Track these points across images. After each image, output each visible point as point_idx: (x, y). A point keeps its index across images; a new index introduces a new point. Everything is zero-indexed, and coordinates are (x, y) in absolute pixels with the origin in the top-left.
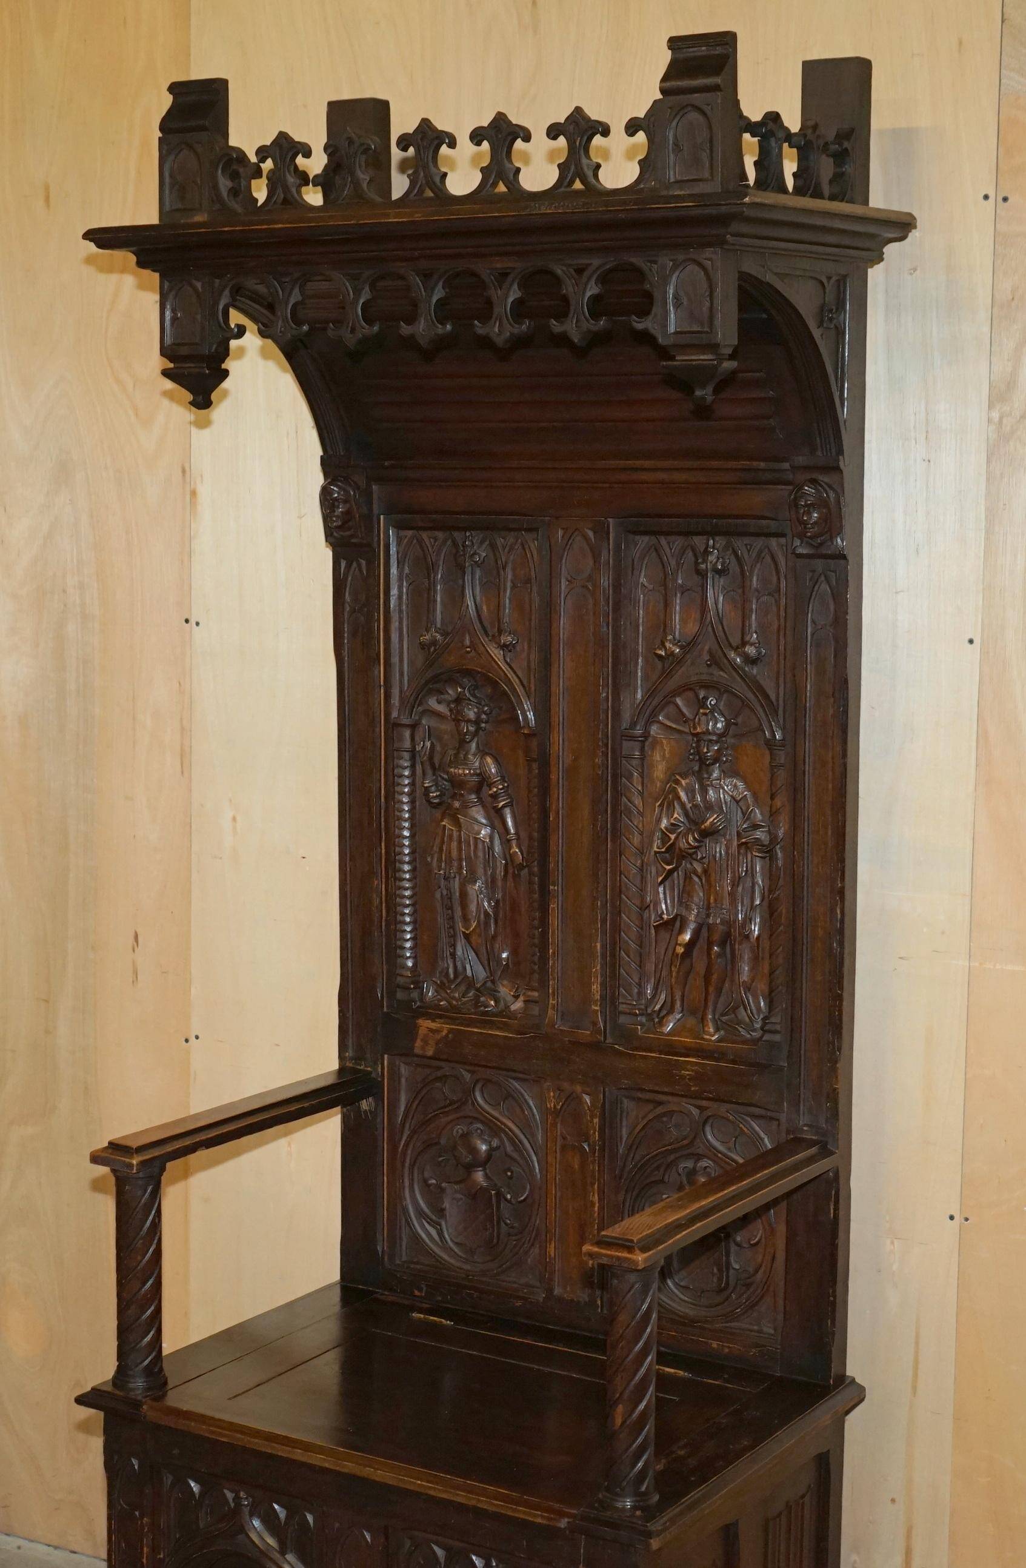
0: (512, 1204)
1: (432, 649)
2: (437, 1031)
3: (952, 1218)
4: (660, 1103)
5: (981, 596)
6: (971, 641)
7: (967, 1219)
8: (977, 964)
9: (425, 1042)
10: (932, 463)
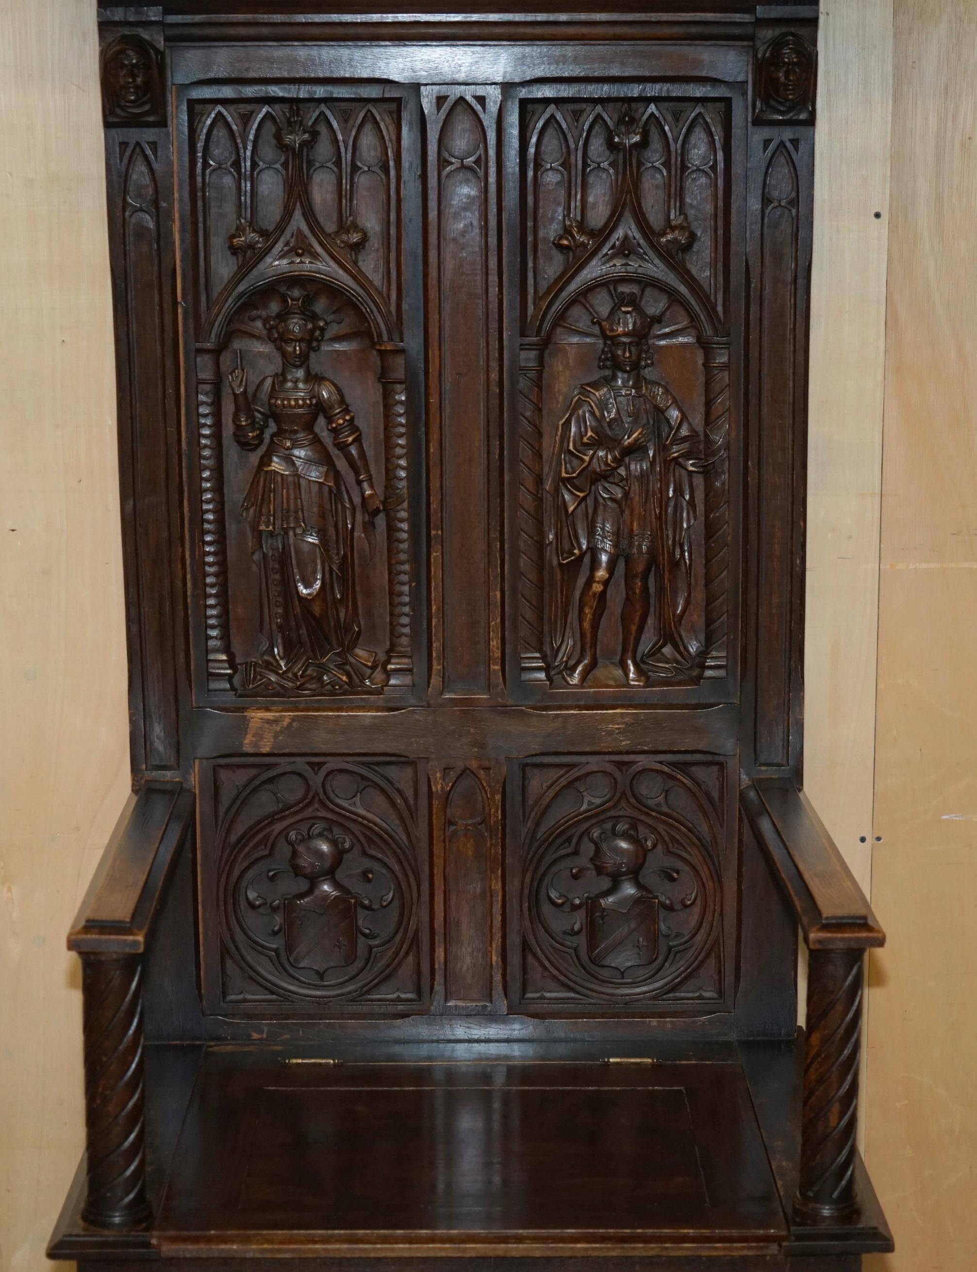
0: (373, 910)
1: (249, 252)
2: (276, 721)
3: (863, 840)
4: (573, 766)
5: (889, 164)
6: (877, 215)
7: (879, 839)
8: (889, 567)
9: (259, 736)
10: (831, 16)
